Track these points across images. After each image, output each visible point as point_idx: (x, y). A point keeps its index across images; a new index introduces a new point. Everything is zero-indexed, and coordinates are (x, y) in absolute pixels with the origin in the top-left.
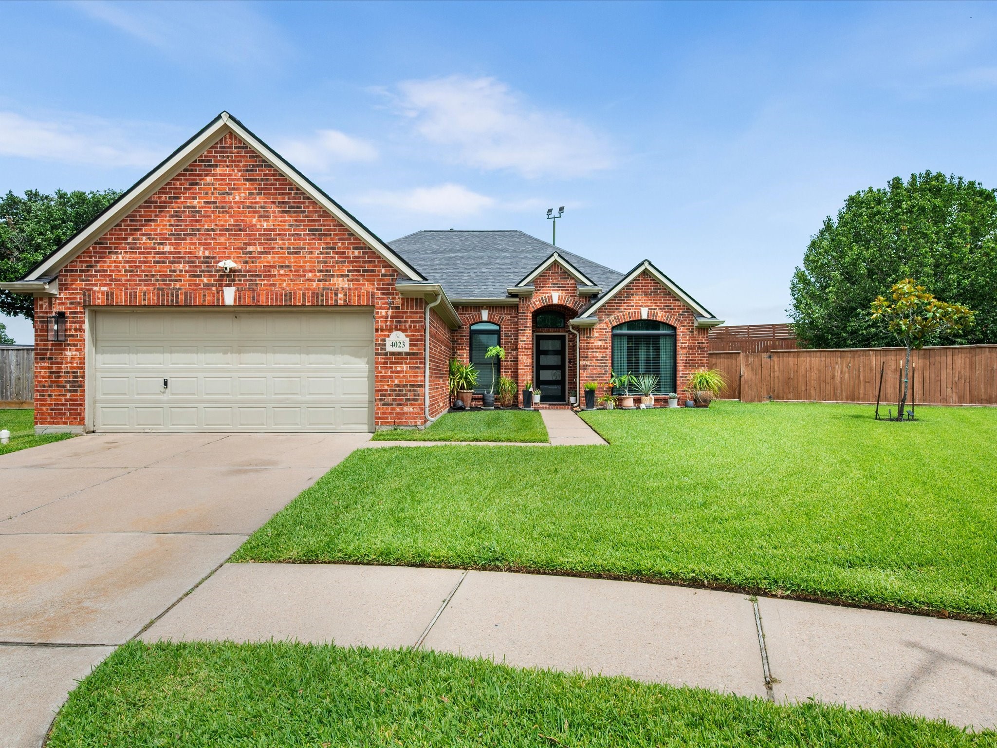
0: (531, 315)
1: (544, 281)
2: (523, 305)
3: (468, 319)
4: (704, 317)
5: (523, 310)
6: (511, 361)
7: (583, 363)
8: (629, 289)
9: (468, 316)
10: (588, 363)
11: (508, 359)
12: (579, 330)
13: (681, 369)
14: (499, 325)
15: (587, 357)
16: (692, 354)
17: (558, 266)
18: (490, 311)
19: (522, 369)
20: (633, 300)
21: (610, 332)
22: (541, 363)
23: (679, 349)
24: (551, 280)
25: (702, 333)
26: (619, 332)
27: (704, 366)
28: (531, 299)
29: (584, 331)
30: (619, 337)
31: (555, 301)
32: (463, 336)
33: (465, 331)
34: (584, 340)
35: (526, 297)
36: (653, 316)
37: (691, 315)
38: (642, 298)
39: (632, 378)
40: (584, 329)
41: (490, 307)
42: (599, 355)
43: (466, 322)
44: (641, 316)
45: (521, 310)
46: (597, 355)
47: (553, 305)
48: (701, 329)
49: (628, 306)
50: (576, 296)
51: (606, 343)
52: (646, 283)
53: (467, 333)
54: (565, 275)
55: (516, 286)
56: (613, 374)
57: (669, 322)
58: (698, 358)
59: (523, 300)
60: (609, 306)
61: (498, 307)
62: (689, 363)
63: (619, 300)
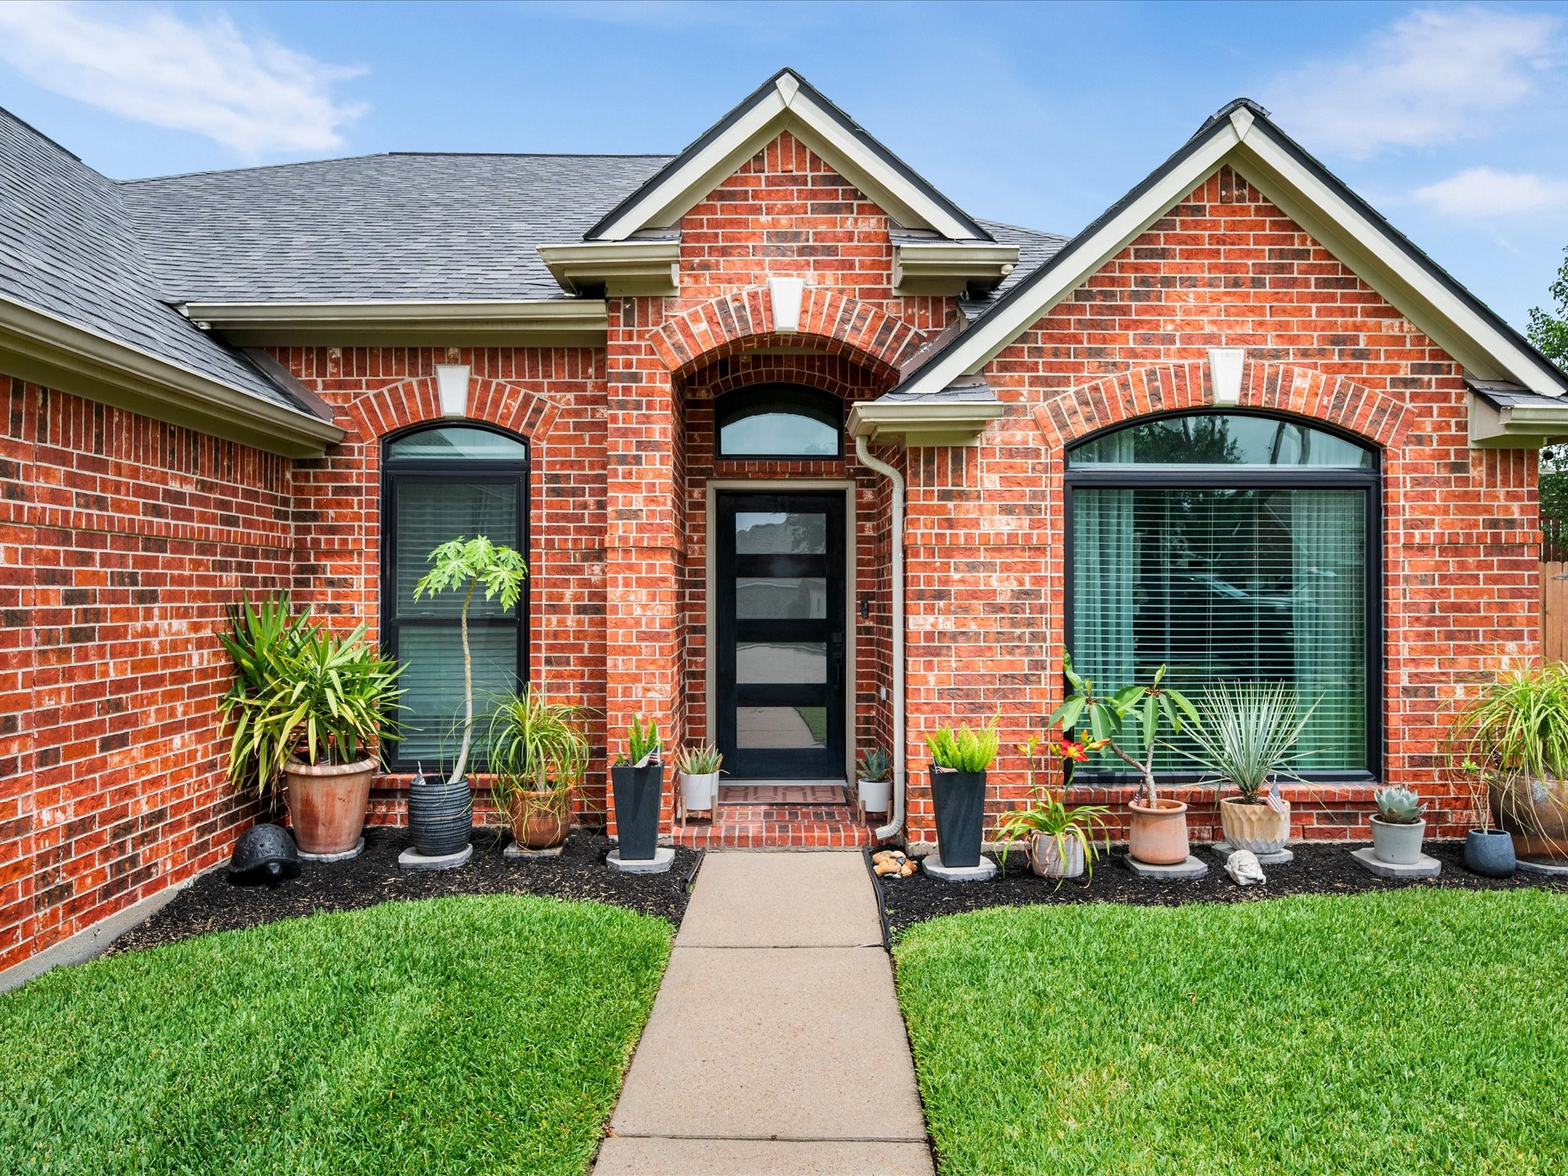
0: (668, 387)
1: (731, 223)
2: (629, 336)
3: (370, 410)
4: (1529, 392)
5: (628, 364)
6: (581, 610)
7: (921, 623)
8: (1152, 254)
9: (371, 393)
10: (947, 624)
11: (567, 600)
12: (903, 459)
13: (1405, 654)
14: (523, 440)
15: (940, 595)
16: (1461, 579)
17: (801, 148)
18: (479, 370)
19: (624, 651)
20: (1172, 311)
21: (1053, 467)
22: (743, 612)
23: (1394, 553)
24: (764, 218)
25: (1505, 472)
26: (1097, 466)
27: (1517, 636)
28: (670, 306)
29: (929, 461)
30: (1095, 495)
31: (787, 318)
32: (348, 491)
33: (357, 465)
34: (927, 510)
35: (643, 300)
36: (1272, 389)
37: (1452, 383)
38: (1215, 298)
39: (1172, 703)
40: (929, 451)
41: (479, 352)
42: (1002, 585)
43: (361, 424)
44: (1209, 391)
45: (617, 362)
46: (995, 583)
47: (775, 339)
48: (1505, 453)
49: (1146, 339)
50: (886, 294)
51: (1036, 524)
52: (1233, 226)
53: (370, 477)
54: (833, 194)
55: (587, 238)
56: (1074, 677)
57: (1346, 419)
58: (1487, 596)
59: (629, 314)
60: (1050, 338)
61: (519, 351)
62: (1443, 621)
63: (1099, 311)
